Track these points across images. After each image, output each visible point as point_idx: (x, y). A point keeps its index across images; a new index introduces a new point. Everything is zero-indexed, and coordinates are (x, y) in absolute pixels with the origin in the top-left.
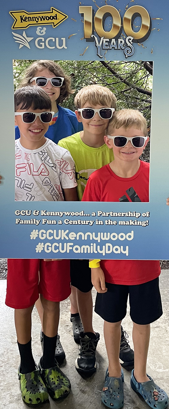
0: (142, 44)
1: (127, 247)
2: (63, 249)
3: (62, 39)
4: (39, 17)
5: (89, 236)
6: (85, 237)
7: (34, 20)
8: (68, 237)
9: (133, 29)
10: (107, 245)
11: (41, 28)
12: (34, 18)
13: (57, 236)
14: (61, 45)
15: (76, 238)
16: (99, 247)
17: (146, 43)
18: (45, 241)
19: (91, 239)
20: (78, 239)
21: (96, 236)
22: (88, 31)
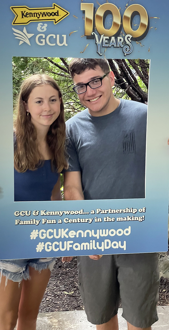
0: (140, 43)
1: (125, 242)
2: (63, 247)
3: (63, 36)
4: (41, 13)
5: (88, 234)
6: (84, 235)
7: (35, 16)
8: (68, 235)
9: (132, 27)
10: (106, 241)
11: (42, 24)
12: (35, 14)
13: (57, 235)
14: (61, 42)
15: (75, 236)
16: (98, 243)
17: (144, 41)
18: (46, 240)
19: (90, 236)
20: (77, 236)
21: (95, 233)
22: (89, 29)
